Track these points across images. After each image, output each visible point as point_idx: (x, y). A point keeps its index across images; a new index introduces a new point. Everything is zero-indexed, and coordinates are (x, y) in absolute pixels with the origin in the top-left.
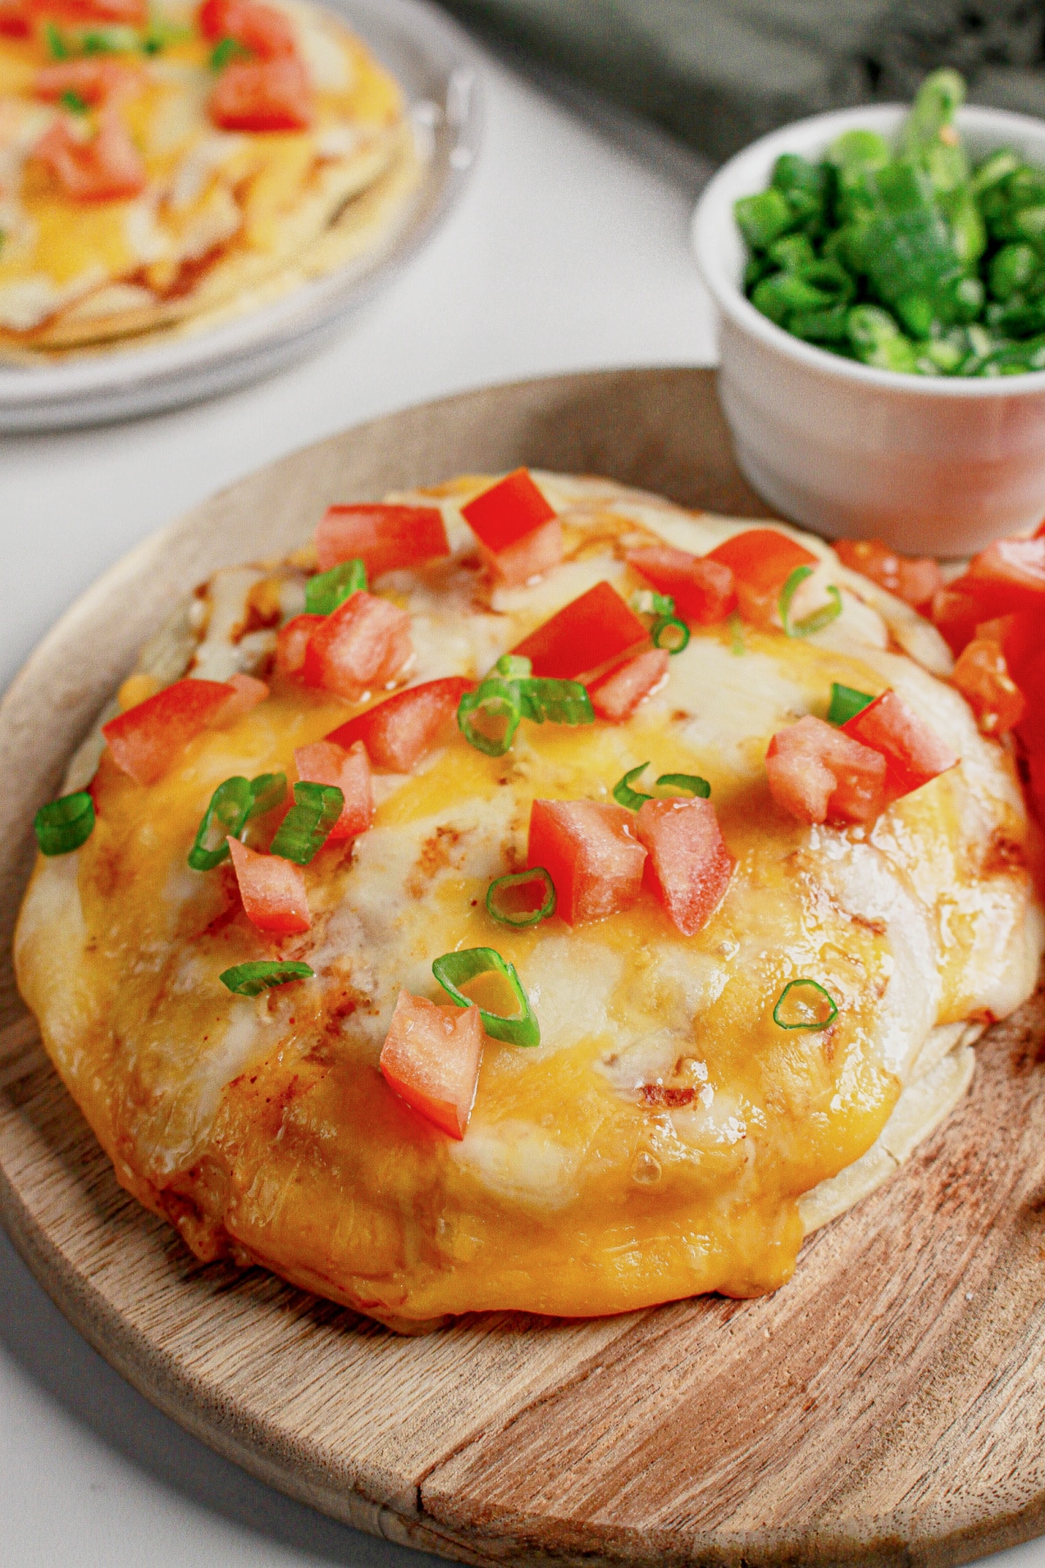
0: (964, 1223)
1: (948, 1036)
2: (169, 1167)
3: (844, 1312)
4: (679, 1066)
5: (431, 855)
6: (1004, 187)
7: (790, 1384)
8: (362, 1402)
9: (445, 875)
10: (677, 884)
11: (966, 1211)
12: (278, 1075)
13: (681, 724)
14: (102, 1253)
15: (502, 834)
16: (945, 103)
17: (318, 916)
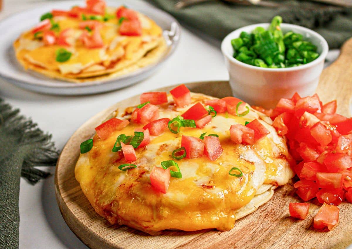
0: (270, 220)
1: (268, 187)
2: (106, 203)
3: (244, 233)
4: (210, 182)
5: (162, 148)
6: (290, 37)
7: (231, 244)
8: (144, 246)
9: (164, 151)
10: (211, 151)
11: (271, 218)
12: (129, 184)
13: (214, 128)
14: (91, 224)
15: (176, 145)
16: (278, 22)
17: (138, 158)
